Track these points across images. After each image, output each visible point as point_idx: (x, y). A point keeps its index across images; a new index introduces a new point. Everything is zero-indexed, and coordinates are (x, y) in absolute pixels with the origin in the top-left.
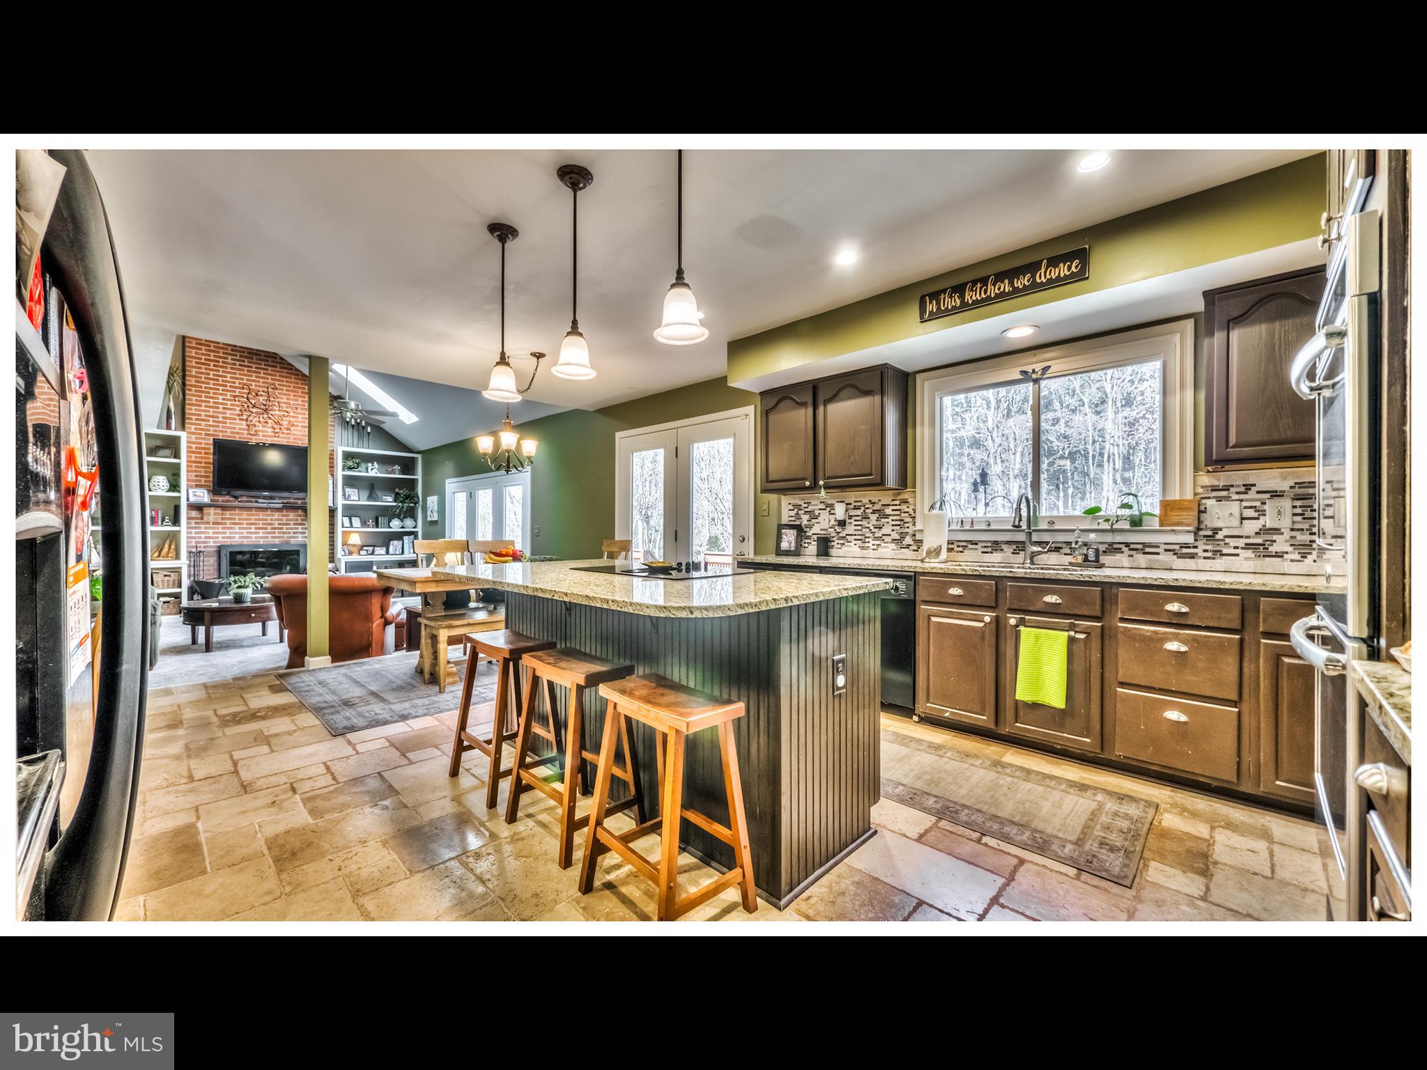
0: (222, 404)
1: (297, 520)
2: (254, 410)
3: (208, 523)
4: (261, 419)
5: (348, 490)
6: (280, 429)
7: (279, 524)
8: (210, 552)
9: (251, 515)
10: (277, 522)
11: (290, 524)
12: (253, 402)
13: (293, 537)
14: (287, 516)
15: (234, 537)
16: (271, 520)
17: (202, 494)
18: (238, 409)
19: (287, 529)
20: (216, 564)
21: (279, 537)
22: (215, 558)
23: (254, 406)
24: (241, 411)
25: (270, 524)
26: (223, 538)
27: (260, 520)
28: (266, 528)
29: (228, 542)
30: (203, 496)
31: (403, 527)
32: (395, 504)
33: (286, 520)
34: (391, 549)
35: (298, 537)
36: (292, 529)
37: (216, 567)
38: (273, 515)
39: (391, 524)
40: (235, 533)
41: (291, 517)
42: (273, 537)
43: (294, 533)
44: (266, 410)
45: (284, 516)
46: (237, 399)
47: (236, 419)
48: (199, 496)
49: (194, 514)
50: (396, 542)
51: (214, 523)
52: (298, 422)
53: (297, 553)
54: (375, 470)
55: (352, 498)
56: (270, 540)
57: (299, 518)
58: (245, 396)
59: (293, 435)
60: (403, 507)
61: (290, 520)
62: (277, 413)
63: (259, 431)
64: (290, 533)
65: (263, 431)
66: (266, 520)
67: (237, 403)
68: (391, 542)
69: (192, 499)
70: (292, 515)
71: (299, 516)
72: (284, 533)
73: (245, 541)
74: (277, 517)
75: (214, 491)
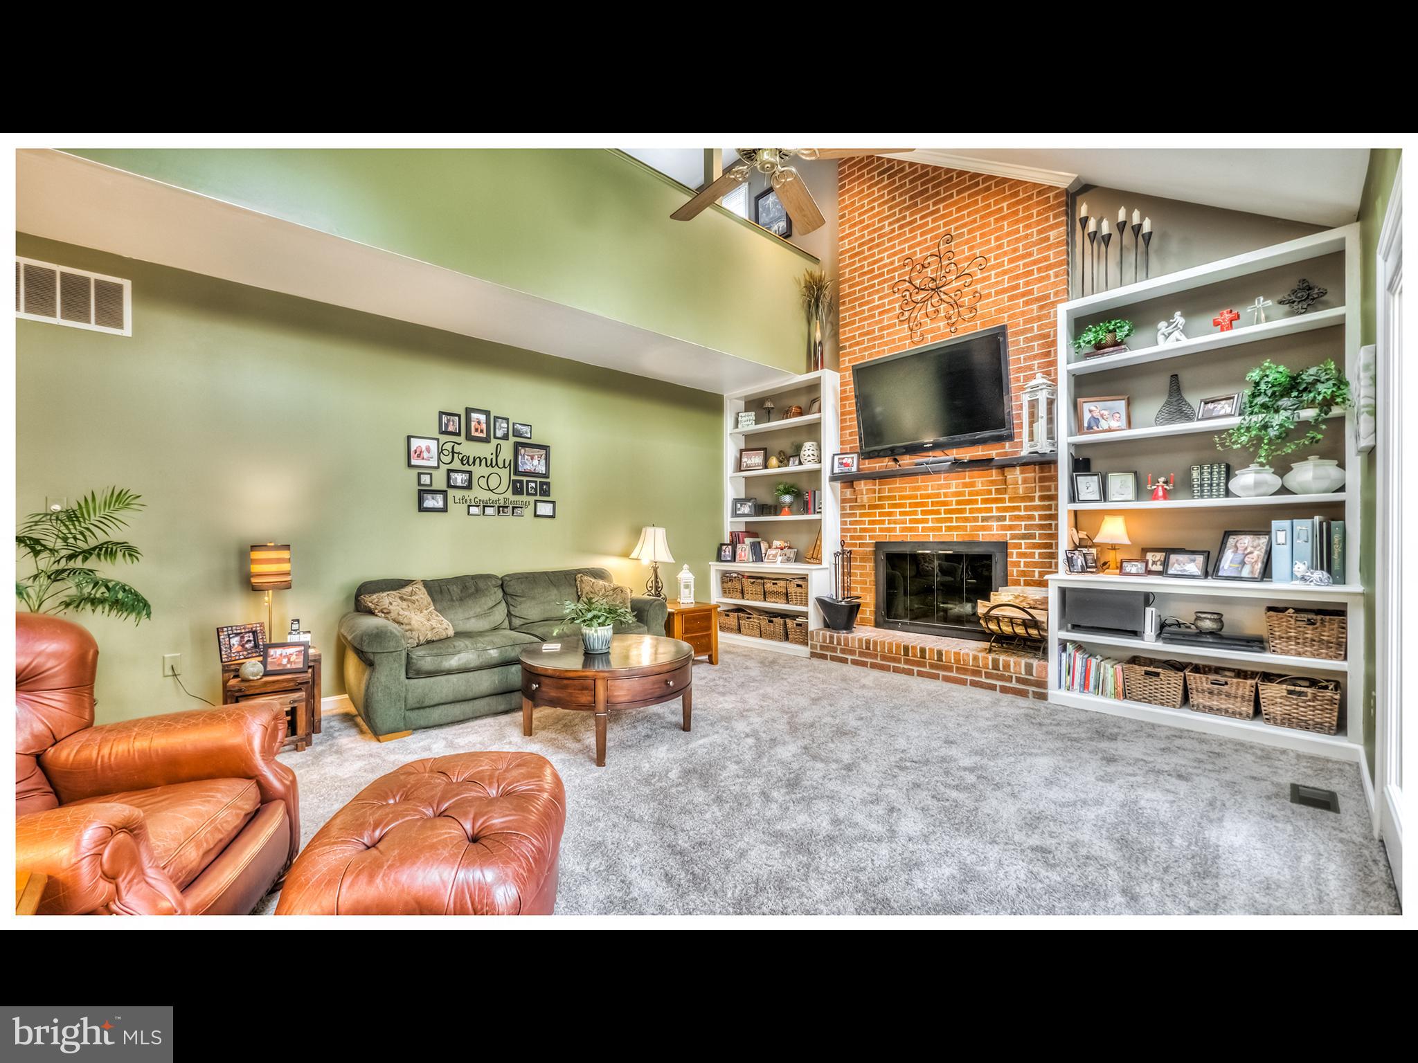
0: (878, 307)
1: (990, 492)
2: (919, 297)
3: (863, 507)
4: (930, 309)
5: (1090, 408)
6: (959, 315)
7: (958, 503)
8: (865, 553)
9: (918, 488)
10: (954, 499)
11: (976, 502)
12: (917, 282)
13: (983, 528)
14: (972, 484)
15: (894, 529)
16: (946, 495)
17: (849, 461)
18: (897, 305)
19: (971, 511)
20: (873, 572)
21: (957, 528)
22: (872, 564)
23: (919, 289)
24: (901, 307)
25: (944, 504)
26: (881, 530)
27: (929, 496)
28: (938, 512)
29: (887, 537)
30: (853, 463)
31: (1284, 490)
32: (1237, 420)
33: (970, 494)
34: (1228, 562)
35: (990, 528)
36: (979, 510)
37: (873, 578)
38: (948, 486)
39: (1233, 485)
40: (895, 522)
41: (979, 487)
42: (949, 529)
43: (984, 519)
44: (936, 290)
45: (965, 485)
46: (896, 289)
47: (894, 325)
48: (846, 465)
49: (848, 493)
50: (1246, 541)
51: (870, 507)
52: (989, 287)
53: (989, 557)
54: (1177, 334)
55: (1104, 425)
56: (945, 536)
57: (993, 488)
58: (907, 278)
59: (982, 316)
60: (1265, 427)
61: (977, 493)
62: (954, 284)
63: (928, 332)
64: (976, 519)
65: (932, 330)
66: (938, 495)
67: (897, 295)
68: (1231, 541)
69: (836, 470)
70: (980, 480)
71: (993, 483)
72: (966, 520)
73: (909, 537)
74: (953, 489)
75: (866, 455)
